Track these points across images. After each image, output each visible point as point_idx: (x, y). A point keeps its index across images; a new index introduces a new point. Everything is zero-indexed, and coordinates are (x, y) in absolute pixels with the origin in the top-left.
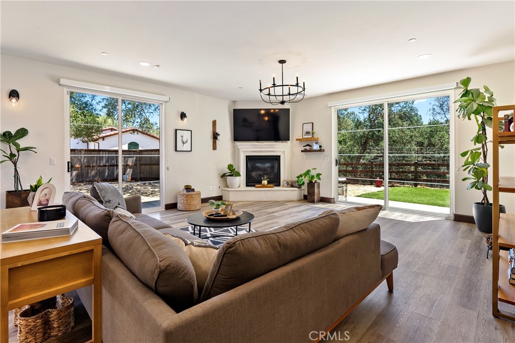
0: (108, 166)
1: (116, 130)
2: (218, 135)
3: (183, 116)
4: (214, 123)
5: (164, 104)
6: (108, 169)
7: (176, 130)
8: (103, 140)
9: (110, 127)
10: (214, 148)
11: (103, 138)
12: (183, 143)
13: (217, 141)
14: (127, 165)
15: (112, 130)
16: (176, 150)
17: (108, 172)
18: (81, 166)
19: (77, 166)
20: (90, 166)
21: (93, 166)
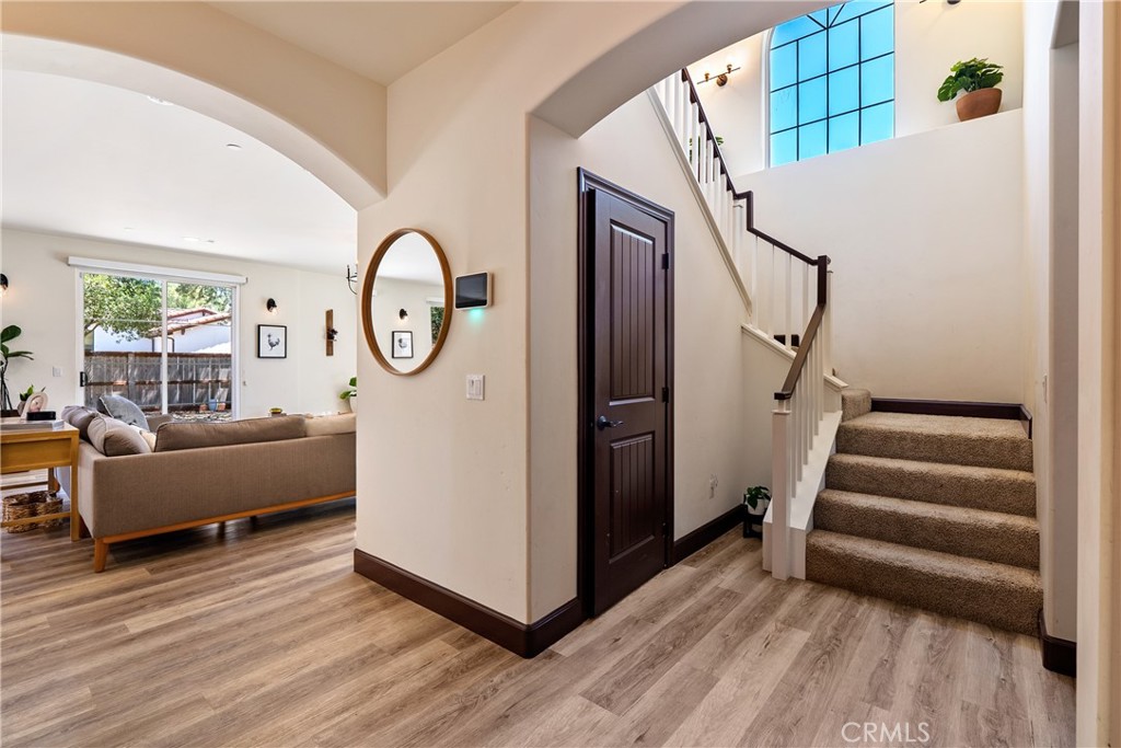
0: (182, 383)
1: (211, 313)
2: (334, 332)
3: (271, 304)
4: (329, 314)
5: (238, 287)
6: (181, 388)
7: (259, 326)
8: (183, 333)
9: (201, 308)
10: (330, 352)
11: (183, 330)
12: (272, 345)
13: (334, 343)
14: (218, 381)
15: (204, 312)
16: (259, 356)
17: (180, 395)
18: (127, 383)
19: (120, 382)
20: (144, 383)
21: (150, 383)
